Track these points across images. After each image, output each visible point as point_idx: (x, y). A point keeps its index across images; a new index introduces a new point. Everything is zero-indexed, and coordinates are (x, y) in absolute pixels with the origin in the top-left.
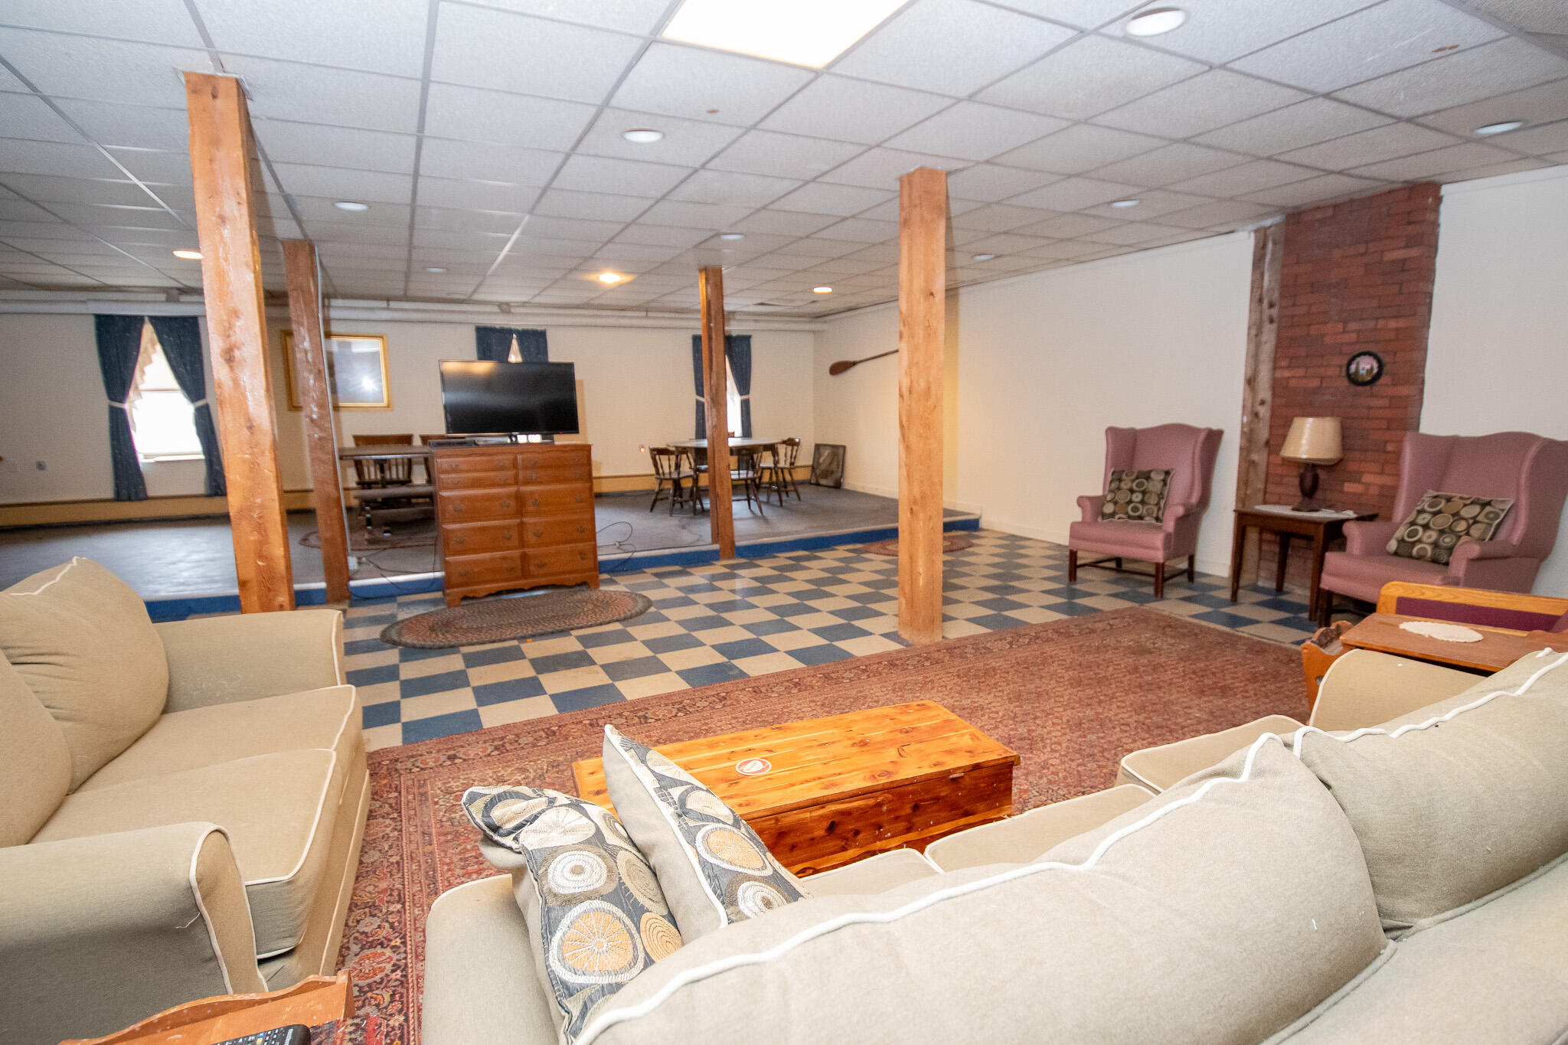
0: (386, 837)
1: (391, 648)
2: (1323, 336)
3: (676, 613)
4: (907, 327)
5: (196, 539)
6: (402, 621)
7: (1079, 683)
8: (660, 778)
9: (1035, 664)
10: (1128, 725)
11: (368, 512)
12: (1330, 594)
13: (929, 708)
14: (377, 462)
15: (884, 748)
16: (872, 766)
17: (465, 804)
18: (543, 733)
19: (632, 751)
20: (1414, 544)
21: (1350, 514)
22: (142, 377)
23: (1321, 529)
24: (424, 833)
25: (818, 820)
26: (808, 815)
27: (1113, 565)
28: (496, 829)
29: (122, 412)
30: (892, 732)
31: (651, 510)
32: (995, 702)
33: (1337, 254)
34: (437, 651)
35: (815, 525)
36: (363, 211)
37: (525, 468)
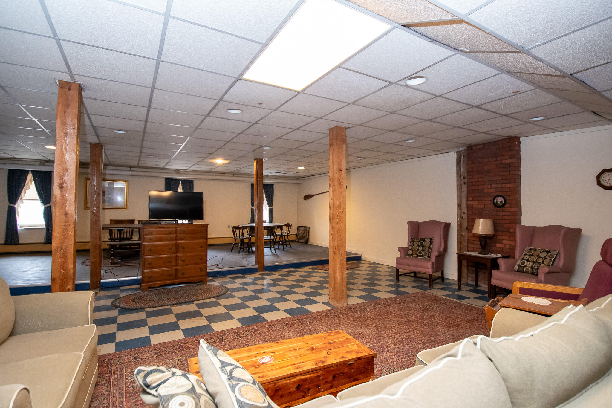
0: (103, 395)
1: (115, 309)
2: (484, 189)
3: (238, 294)
4: (332, 182)
5: (37, 262)
6: (122, 297)
7: (401, 323)
8: (222, 362)
9: (383, 315)
10: (421, 341)
11: (112, 251)
12: (495, 287)
13: (340, 333)
14: (118, 230)
15: (321, 351)
16: (316, 359)
17: (135, 375)
18: (177, 346)
19: (211, 351)
20: (524, 267)
21: (500, 255)
22: (24, 194)
23: (490, 260)
24: (120, 393)
25: (293, 384)
26: (288, 381)
27: (413, 275)
28: (148, 386)
29: (14, 208)
30: (324, 344)
31: (231, 252)
32: (368, 331)
33: (486, 160)
34: (135, 310)
35: (297, 258)
36: (125, 133)
37: (180, 233)
